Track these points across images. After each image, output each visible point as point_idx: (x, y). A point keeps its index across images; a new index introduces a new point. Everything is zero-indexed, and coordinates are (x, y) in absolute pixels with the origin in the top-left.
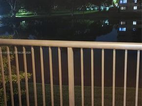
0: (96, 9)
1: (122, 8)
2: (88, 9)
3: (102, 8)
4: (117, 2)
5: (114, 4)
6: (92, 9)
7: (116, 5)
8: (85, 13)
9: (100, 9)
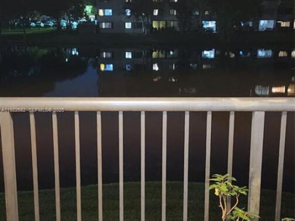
0: (51, 24)
1: (104, 25)
2: (33, 24)
3: (64, 23)
4: (92, 13)
5: (87, 17)
6: (42, 25)
7: (92, 18)
8: (28, 32)
9: (58, 25)
